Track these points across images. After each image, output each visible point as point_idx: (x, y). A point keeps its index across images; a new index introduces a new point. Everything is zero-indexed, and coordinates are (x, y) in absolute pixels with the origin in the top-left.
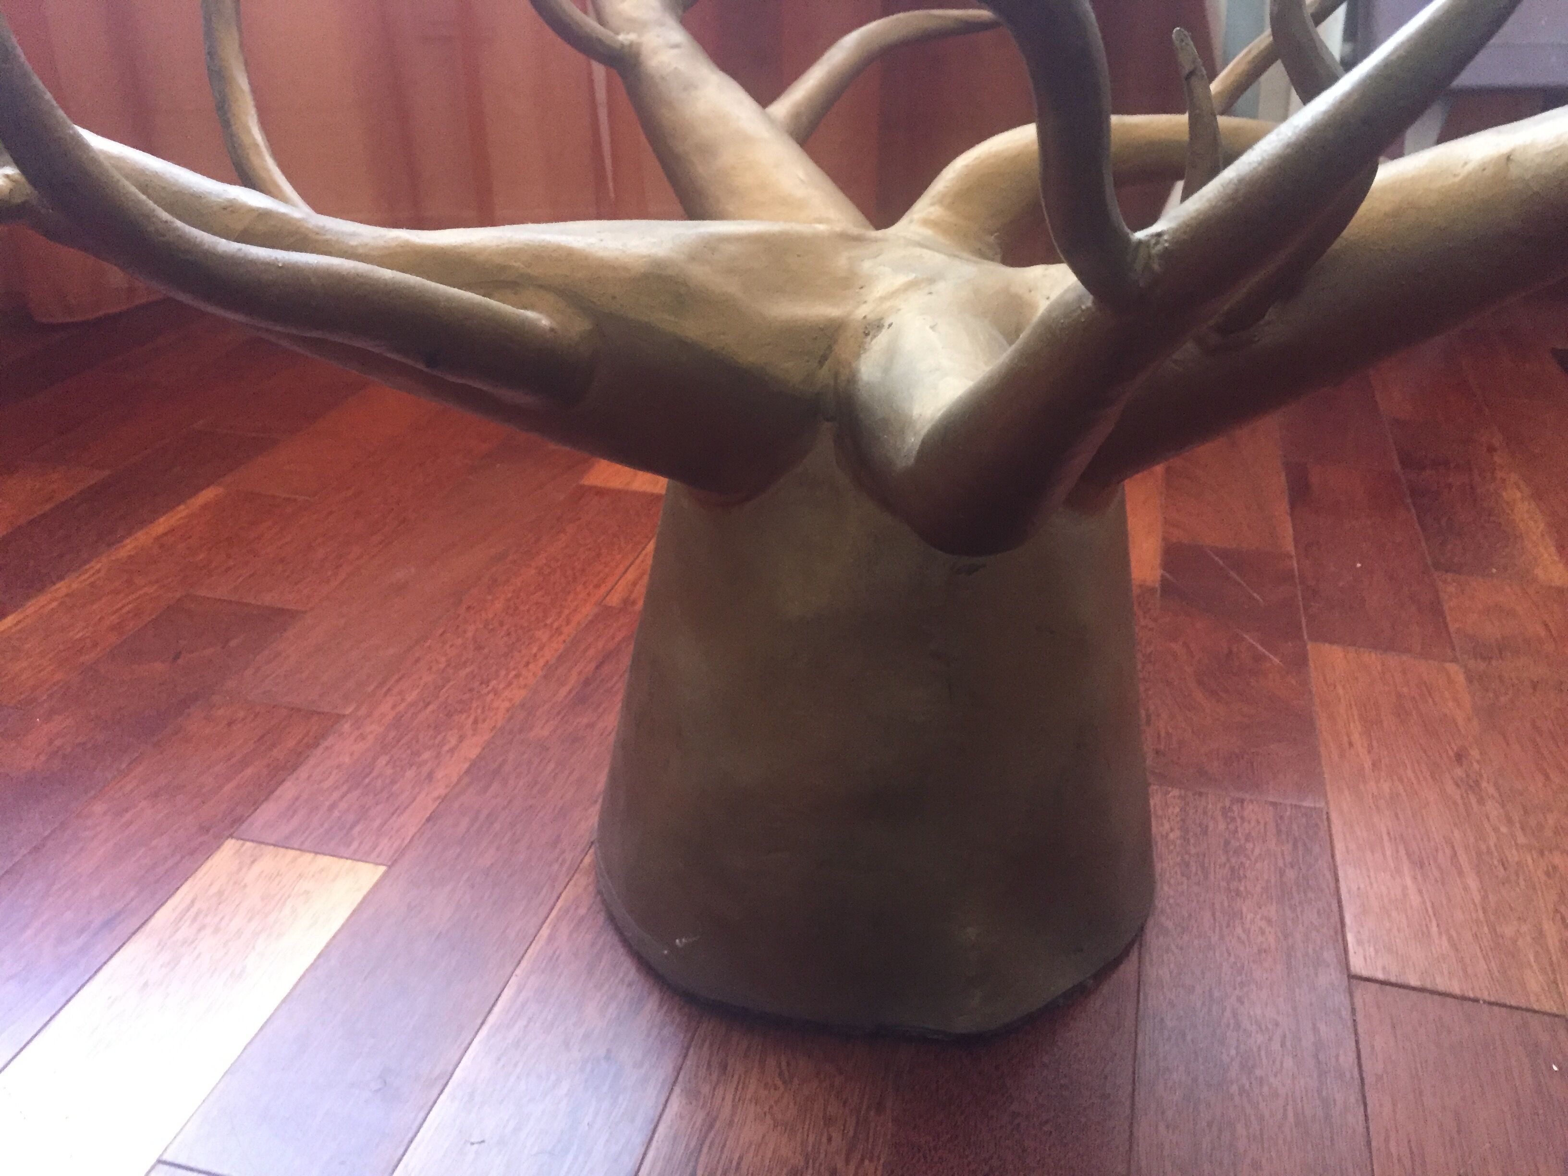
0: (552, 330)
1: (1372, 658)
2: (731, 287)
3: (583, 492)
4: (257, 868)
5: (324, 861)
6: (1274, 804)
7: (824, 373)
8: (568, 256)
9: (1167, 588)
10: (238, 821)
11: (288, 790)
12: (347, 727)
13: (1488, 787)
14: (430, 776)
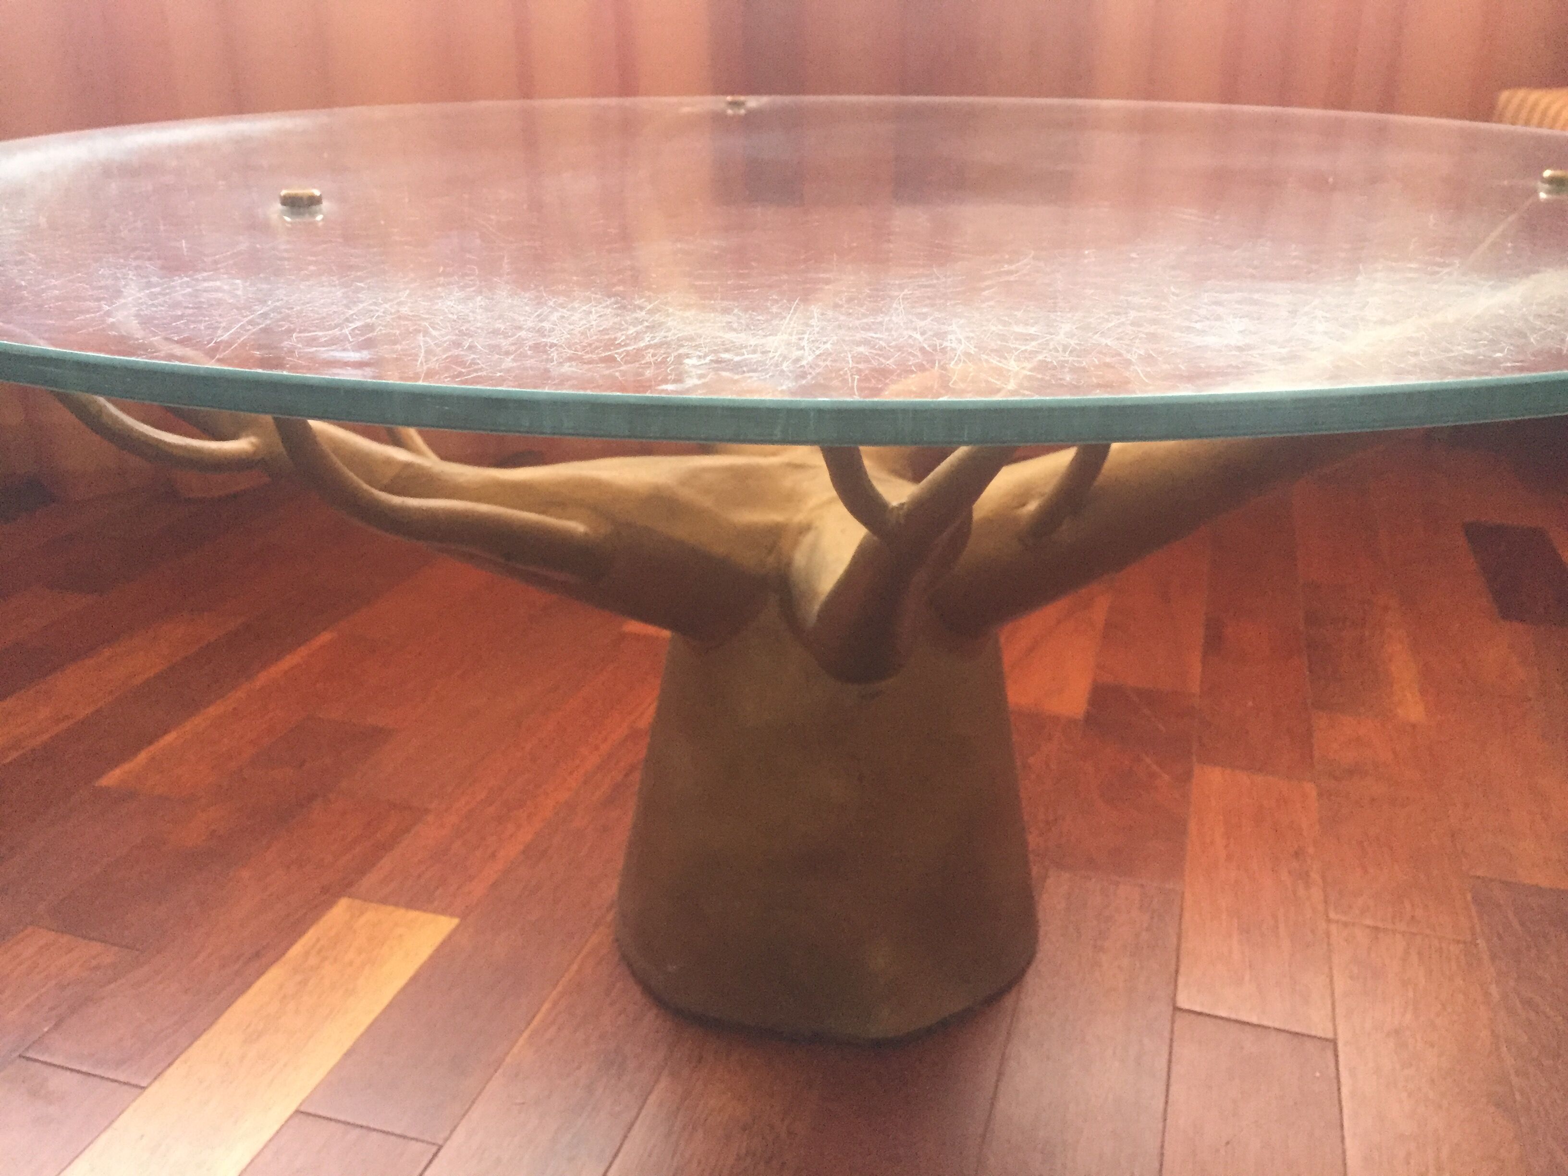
0: (586, 534)
1: (1244, 778)
2: (707, 502)
3: (623, 636)
4: (363, 920)
5: (413, 914)
6: (1142, 886)
7: (771, 560)
8: (597, 485)
9: (1089, 719)
10: (350, 884)
11: (386, 863)
12: (430, 818)
13: (1315, 876)
14: (493, 855)
